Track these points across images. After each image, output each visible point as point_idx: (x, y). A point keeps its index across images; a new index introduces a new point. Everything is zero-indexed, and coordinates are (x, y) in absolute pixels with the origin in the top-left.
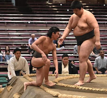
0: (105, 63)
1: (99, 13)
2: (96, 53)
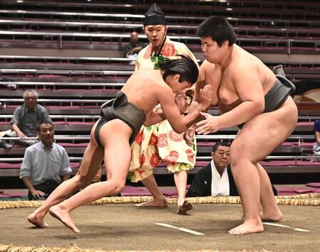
0: (56, 162)
1: (40, 4)
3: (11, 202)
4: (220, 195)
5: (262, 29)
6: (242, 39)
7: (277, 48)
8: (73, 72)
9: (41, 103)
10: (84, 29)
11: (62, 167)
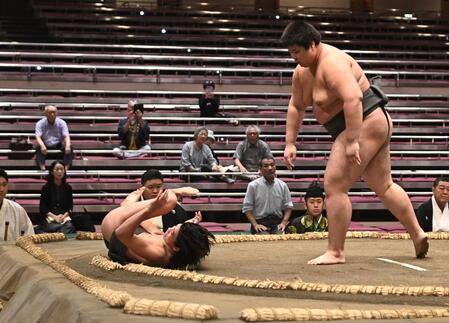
0: (278, 197)
1: (260, 41)
2: (249, 166)
3: (235, 236)
4: (441, 231)
9: (263, 139)
11: (283, 202)
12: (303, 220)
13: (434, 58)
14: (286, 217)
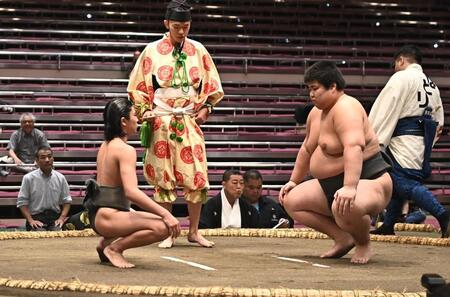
3: (8, 233)
4: (230, 227)
5: (275, 47)
6: (254, 58)
7: (292, 68)
8: (72, 94)
9: (39, 128)
10: (84, 48)
11: (61, 196)
12: (82, 217)
13: (224, 41)
14: (64, 213)
